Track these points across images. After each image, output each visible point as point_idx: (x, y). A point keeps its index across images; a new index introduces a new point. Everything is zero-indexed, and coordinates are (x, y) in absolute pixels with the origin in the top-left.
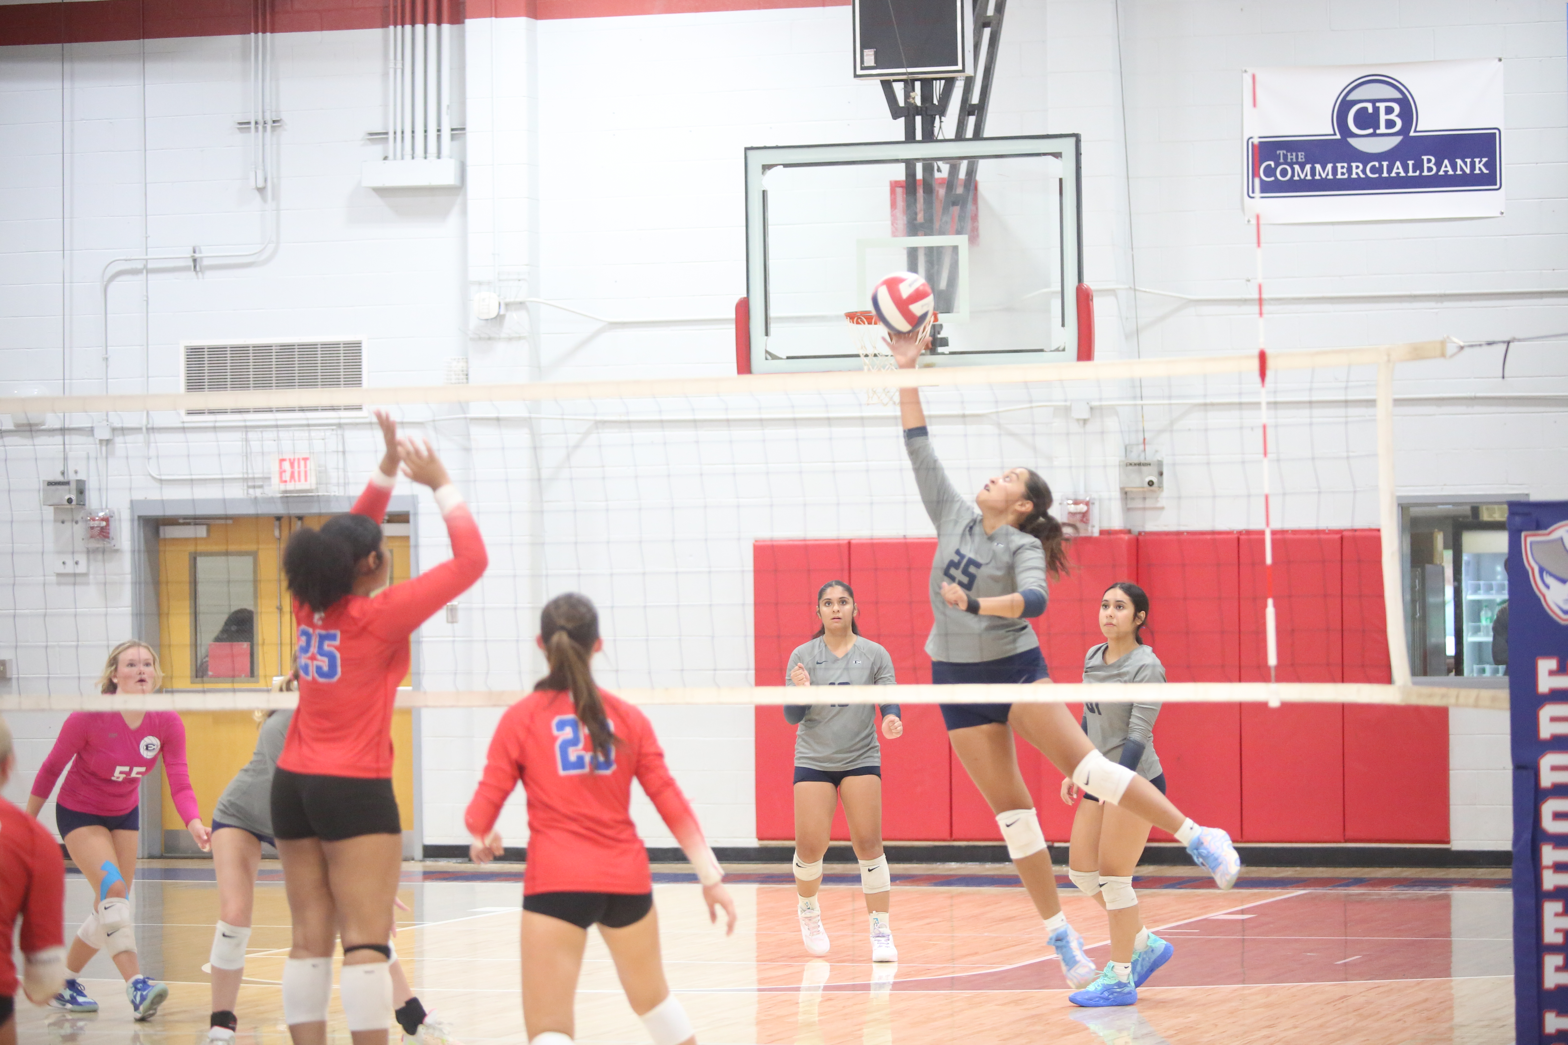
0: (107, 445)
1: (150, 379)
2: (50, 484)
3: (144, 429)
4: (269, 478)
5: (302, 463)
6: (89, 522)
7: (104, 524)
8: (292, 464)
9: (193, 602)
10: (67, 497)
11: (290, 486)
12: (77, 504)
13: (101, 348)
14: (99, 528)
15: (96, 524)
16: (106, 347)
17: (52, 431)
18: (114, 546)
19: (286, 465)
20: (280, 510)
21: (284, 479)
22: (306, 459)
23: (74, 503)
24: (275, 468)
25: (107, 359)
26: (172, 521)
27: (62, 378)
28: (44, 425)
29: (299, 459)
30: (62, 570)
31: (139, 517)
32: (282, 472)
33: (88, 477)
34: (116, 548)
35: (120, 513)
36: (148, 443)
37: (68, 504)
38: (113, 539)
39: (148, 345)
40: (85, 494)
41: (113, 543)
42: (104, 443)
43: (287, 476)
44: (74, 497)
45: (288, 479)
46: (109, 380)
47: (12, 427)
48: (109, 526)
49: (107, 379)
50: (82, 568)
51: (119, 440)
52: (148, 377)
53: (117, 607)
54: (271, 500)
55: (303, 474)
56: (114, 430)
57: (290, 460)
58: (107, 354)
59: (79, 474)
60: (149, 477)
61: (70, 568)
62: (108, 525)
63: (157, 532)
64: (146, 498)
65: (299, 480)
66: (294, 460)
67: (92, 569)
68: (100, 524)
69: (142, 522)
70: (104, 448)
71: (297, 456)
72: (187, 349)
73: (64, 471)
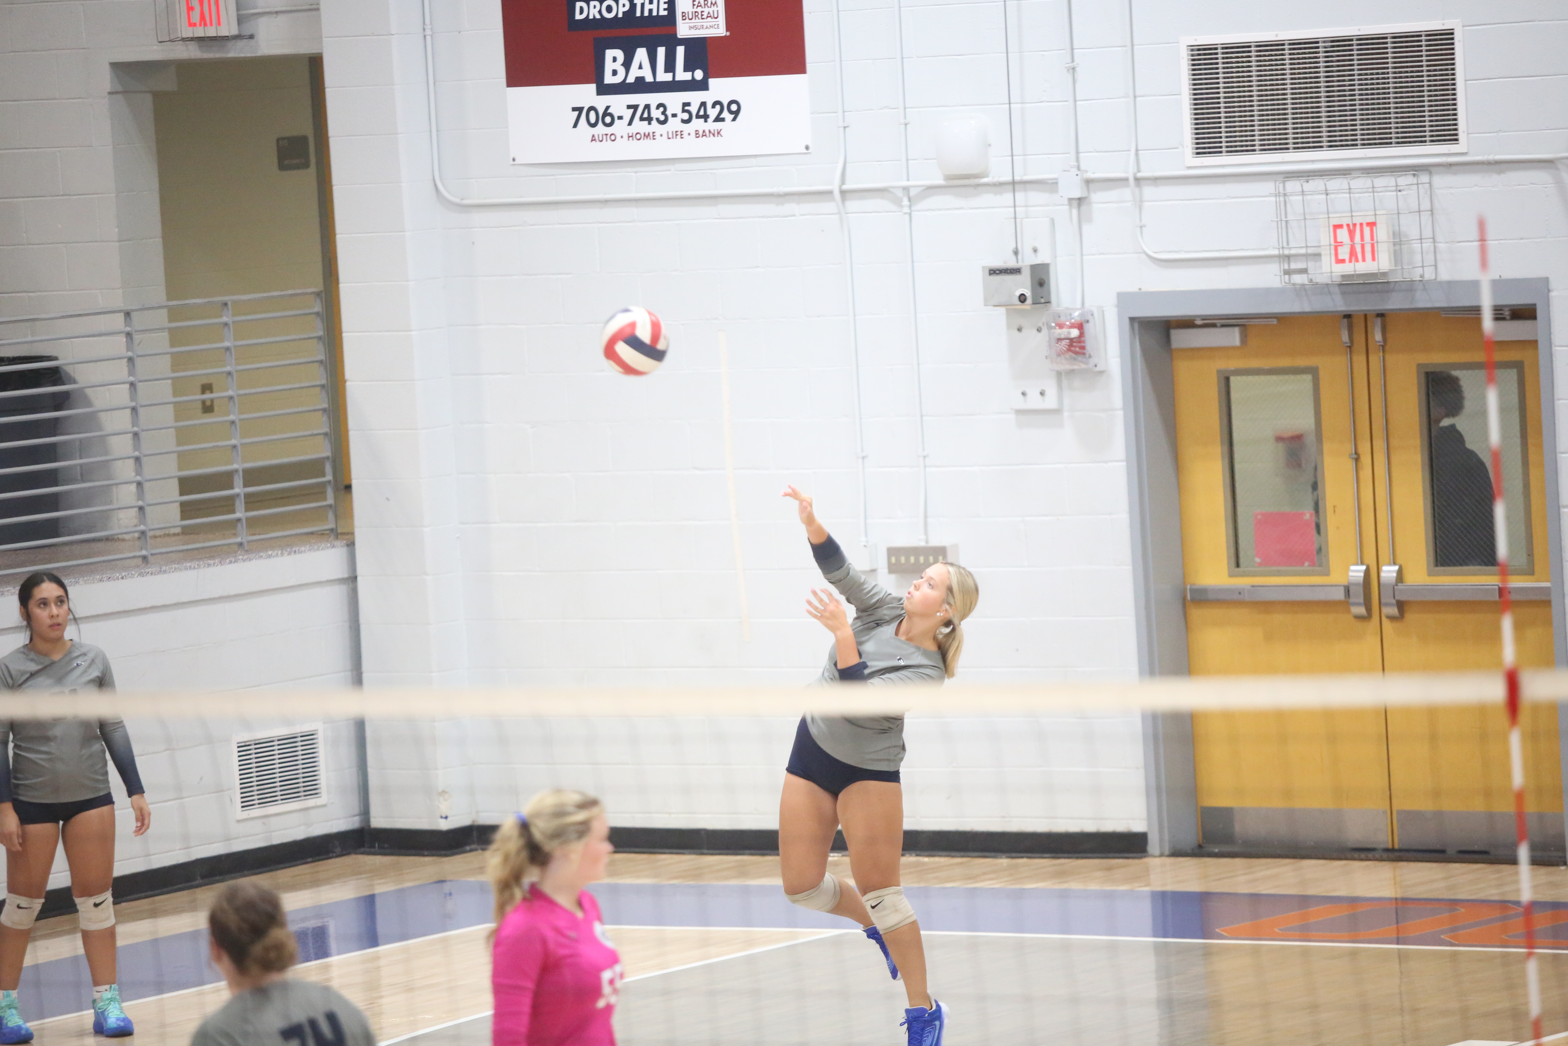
0: (1079, 205)
1: (1138, 99)
2: (993, 272)
3: (1132, 181)
4: (1318, 255)
5: (1367, 230)
6: (1053, 331)
7: (1075, 333)
8: (1352, 234)
9: (1226, 447)
10: (1018, 293)
11: (1348, 268)
12: (1033, 304)
13: (1064, 51)
14: (1068, 341)
15: (1063, 332)
16: (1072, 49)
17: (998, 186)
18: (1096, 366)
19: (1343, 235)
20: (1338, 304)
21: (1340, 257)
22: (1372, 225)
23: (1029, 301)
24: (1325, 238)
25: (1074, 69)
26: (1187, 323)
27: (1008, 102)
28: (986, 176)
29: (1361, 224)
30: (1021, 404)
31: (1132, 320)
32: (1337, 245)
33: (1055, 257)
34: (1098, 369)
35: (1103, 311)
36: (1139, 204)
37: (1021, 303)
38: (1090, 356)
39: (1133, 45)
40: (1049, 285)
41: (1092, 362)
42: (1075, 203)
43: (1344, 253)
44: (1028, 293)
45: (1347, 257)
46: (1078, 103)
47: (941, 182)
48: (1084, 337)
49: (1075, 101)
50: (1050, 402)
51: (1098, 197)
52: (1135, 97)
53: (1106, 462)
54: (1324, 289)
55: (1368, 248)
56: (1088, 182)
57: (1348, 225)
58: (1073, 61)
59: (1039, 253)
60: (1144, 256)
61: (1034, 402)
62: (1082, 334)
63: (1167, 339)
64: (1140, 289)
65: (1364, 260)
66: (1355, 225)
67: (1066, 401)
68: (1069, 333)
69: (1136, 325)
70: (1075, 212)
71: (1357, 221)
72: (1192, 50)
73: (1017, 248)
